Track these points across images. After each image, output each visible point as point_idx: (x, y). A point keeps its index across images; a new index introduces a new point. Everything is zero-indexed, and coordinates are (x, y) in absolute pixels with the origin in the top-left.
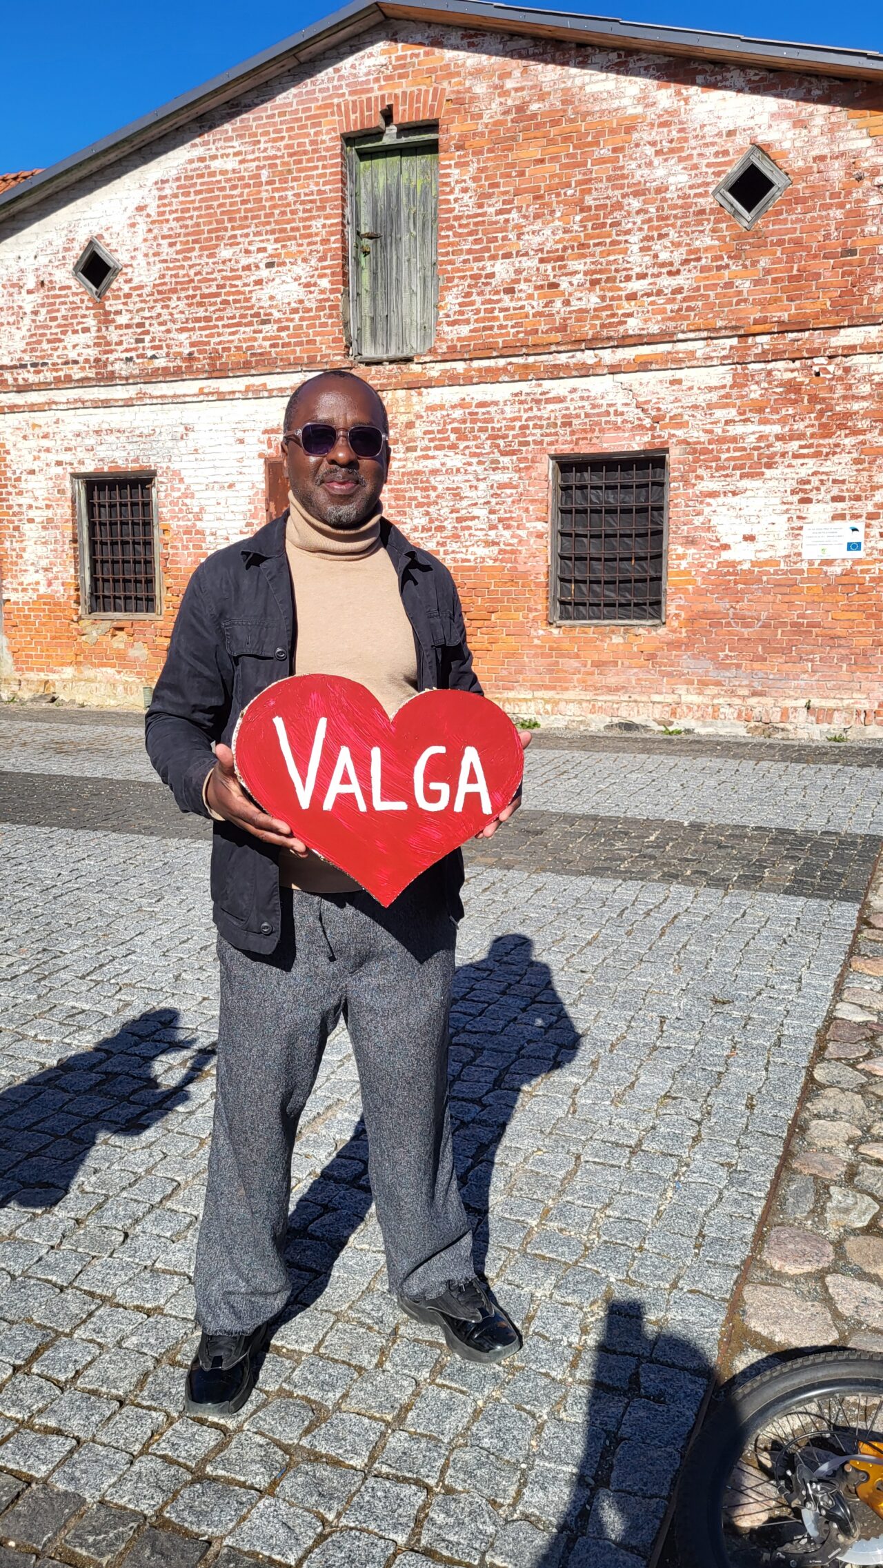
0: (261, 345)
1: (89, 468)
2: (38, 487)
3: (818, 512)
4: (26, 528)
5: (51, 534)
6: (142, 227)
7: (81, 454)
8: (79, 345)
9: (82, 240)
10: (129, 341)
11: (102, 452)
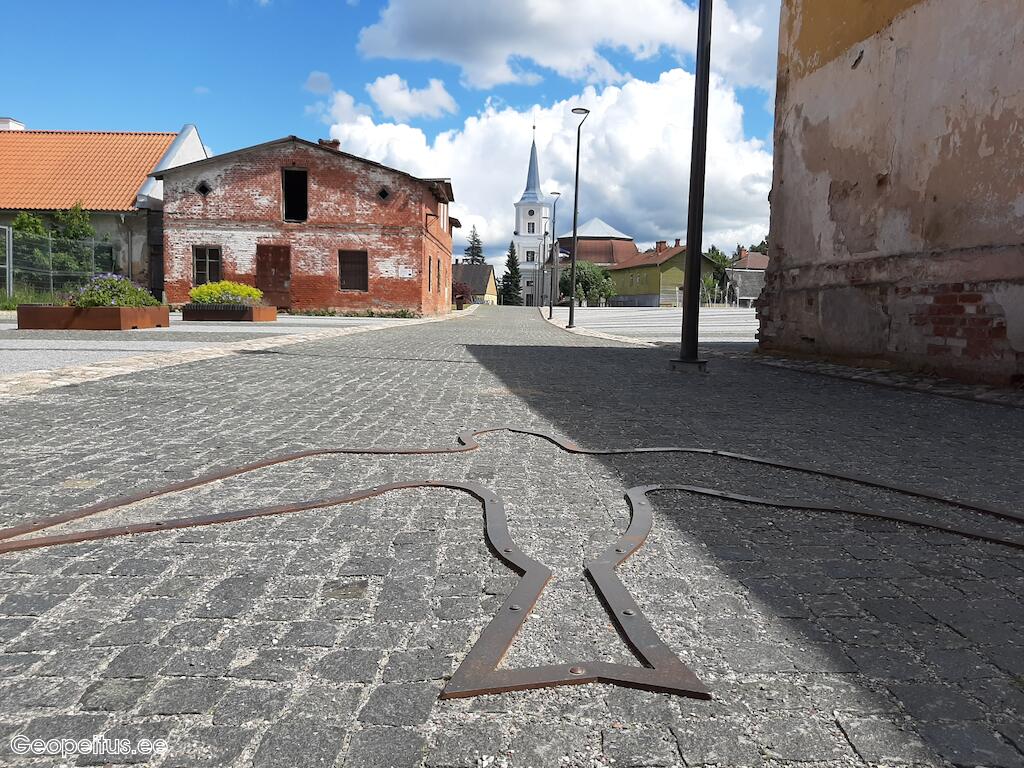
0: (256, 215)
1: (198, 243)
2: (180, 247)
3: (402, 267)
4: (175, 259)
5: (184, 262)
6: (219, 181)
7: (196, 240)
8: (197, 210)
9: (199, 180)
10: (213, 210)
11: (203, 239)
